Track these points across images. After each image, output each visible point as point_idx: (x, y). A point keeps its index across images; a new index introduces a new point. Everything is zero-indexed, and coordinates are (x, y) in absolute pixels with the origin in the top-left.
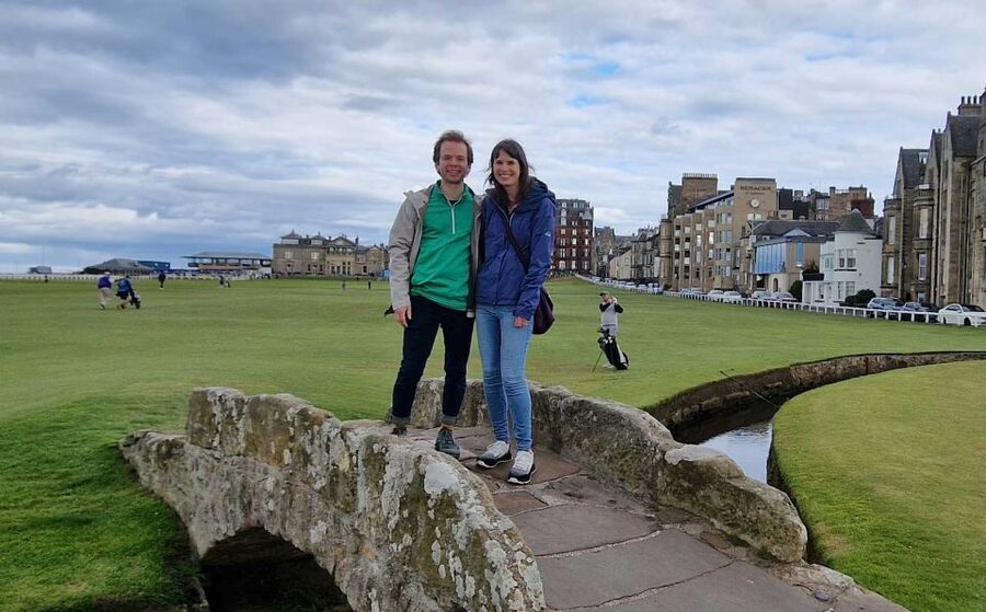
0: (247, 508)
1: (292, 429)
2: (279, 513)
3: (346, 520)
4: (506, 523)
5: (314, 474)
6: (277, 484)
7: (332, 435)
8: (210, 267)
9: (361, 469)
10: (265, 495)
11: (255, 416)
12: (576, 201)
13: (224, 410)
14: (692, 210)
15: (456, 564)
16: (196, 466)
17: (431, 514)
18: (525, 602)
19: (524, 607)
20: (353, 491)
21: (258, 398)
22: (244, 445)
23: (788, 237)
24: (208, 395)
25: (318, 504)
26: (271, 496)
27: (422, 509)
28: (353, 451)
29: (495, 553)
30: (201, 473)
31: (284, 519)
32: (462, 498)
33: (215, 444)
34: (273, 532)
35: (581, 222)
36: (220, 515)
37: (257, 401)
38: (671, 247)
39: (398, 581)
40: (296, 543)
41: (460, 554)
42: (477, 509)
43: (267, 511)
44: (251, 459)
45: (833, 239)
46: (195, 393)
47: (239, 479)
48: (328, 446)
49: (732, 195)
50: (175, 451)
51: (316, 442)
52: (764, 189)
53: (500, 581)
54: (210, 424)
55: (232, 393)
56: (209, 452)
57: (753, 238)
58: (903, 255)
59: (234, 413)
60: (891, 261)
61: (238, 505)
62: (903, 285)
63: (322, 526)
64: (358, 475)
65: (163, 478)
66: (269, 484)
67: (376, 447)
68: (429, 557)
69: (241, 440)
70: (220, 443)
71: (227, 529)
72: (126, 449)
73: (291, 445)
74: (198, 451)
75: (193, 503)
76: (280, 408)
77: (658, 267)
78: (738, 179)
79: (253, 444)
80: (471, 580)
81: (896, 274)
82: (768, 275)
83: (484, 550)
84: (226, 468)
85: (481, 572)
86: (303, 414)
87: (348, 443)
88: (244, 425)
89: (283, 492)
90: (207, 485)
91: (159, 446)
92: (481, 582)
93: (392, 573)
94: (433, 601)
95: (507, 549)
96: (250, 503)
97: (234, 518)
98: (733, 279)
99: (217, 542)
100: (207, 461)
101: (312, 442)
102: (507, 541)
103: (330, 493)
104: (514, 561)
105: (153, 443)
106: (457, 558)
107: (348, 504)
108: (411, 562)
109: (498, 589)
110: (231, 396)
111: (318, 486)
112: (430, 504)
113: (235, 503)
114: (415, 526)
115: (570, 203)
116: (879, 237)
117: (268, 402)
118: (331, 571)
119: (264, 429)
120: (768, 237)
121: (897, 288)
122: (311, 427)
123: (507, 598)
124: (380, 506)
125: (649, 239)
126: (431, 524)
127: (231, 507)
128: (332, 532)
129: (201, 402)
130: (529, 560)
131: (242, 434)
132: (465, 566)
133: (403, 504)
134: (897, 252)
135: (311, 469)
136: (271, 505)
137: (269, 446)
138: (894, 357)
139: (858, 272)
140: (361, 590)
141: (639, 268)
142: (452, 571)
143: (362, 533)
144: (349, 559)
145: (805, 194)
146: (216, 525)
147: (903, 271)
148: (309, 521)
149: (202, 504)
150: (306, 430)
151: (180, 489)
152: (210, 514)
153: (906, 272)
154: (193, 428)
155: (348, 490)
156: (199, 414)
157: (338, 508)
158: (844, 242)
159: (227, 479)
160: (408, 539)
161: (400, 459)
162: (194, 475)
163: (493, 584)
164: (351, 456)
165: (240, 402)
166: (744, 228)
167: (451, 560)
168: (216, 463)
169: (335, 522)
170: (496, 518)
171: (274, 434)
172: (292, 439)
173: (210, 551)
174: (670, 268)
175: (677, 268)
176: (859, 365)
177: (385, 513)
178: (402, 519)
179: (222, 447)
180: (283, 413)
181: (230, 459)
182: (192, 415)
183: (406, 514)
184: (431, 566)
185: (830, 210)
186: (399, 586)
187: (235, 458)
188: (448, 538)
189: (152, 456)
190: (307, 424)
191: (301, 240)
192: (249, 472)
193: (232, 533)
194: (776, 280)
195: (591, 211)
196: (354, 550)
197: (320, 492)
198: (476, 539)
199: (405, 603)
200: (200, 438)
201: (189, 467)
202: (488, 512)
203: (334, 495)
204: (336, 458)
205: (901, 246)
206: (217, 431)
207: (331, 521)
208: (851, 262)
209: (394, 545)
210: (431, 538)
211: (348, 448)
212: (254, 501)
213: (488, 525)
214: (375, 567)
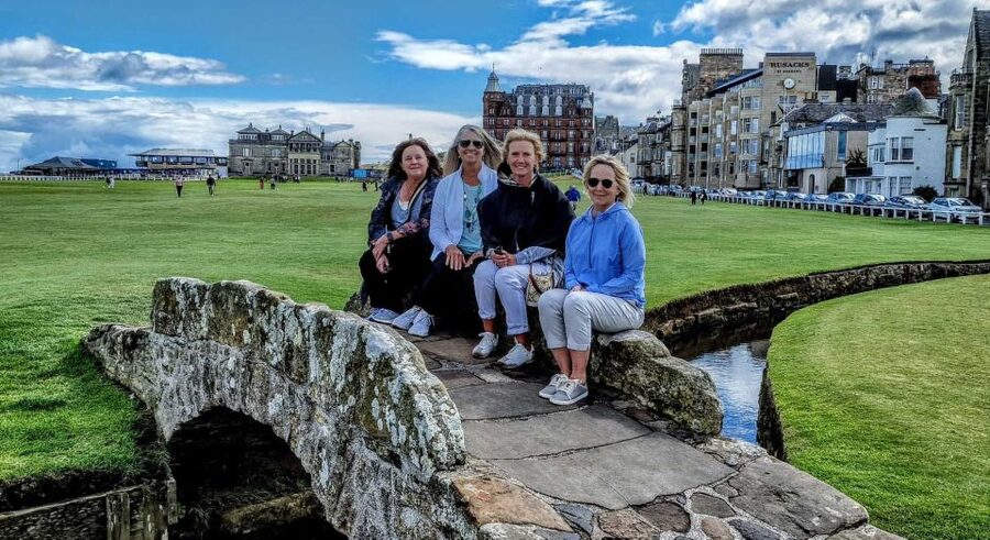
0: (210, 388)
1: (250, 311)
2: (239, 390)
3: (300, 391)
4: (433, 380)
5: (271, 351)
6: (237, 363)
7: (286, 314)
8: (160, 167)
9: (313, 343)
10: (226, 374)
11: (216, 301)
12: (574, 86)
13: (187, 298)
14: (711, 94)
15: (391, 417)
16: (160, 354)
17: (371, 376)
18: (448, 445)
19: (446, 448)
20: (305, 363)
21: (219, 284)
22: (206, 329)
23: (829, 124)
24: (172, 285)
25: (275, 378)
26: (232, 375)
27: (363, 372)
28: (305, 327)
29: (422, 403)
30: (166, 360)
31: (244, 395)
32: (397, 360)
33: (179, 331)
34: (235, 408)
35: (579, 111)
36: (184, 396)
37: (217, 287)
38: (684, 138)
39: (344, 438)
40: (256, 416)
41: (395, 407)
42: (411, 370)
43: (227, 389)
44: (213, 342)
45: (884, 126)
46: (158, 282)
47: (202, 361)
48: (283, 324)
49: (761, 74)
50: (140, 341)
51: (273, 321)
52: (800, 65)
53: (426, 426)
54: (174, 312)
55: (194, 281)
56: (173, 339)
57: (785, 127)
58: (974, 143)
59: (197, 300)
60: (958, 151)
61: (202, 386)
62: (972, 180)
63: (279, 398)
64: (310, 348)
65: (129, 369)
66: (230, 364)
67: (325, 321)
68: (370, 413)
69: (203, 325)
70: (184, 329)
71: (192, 411)
72: (91, 343)
73: (250, 326)
74: (161, 340)
75: (158, 389)
76: (241, 291)
77: (670, 163)
78: (768, 55)
79: (214, 326)
80: (403, 428)
81: (964, 167)
82: (802, 170)
83: (413, 402)
84: (189, 353)
85: (410, 421)
86: (261, 296)
87: (302, 320)
88: (207, 311)
89: (243, 370)
90: (172, 370)
91: (125, 338)
92: (411, 429)
93: (339, 432)
94: (373, 453)
95: (434, 402)
96: (213, 383)
97: (198, 399)
98: (760, 176)
99: (182, 425)
100: (172, 348)
101: (269, 321)
102: (434, 395)
103: (285, 368)
104: (439, 411)
105: (118, 336)
106: (392, 411)
107: (301, 376)
108: (355, 420)
109: (424, 434)
110: (194, 284)
111: (274, 362)
112: (371, 367)
113: (199, 385)
114: (358, 388)
115: (566, 88)
116: (943, 122)
117: (228, 287)
118: (286, 440)
119: (225, 313)
120: (803, 125)
121: (964, 184)
122: (268, 307)
123: (431, 441)
124: (329, 373)
125: (661, 130)
126: (371, 384)
127: (195, 389)
128: (288, 403)
129: (164, 292)
130: (452, 411)
131: (205, 319)
132: (398, 416)
133: (348, 370)
134: (965, 140)
135: (268, 347)
136: (233, 383)
137: (230, 328)
138: (943, 266)
139: (915, 166)
140: (313, 452)
141: (646, 164)
142: (388, 423)
143: (313, 400)
144: (303, 426)
145: (854, 71)
146: (181, 407)
147: (973, 162)
148: (266, 395)
149: (167, 391)
150: (263, 310)
151: (146, 378)
152: (176, 399)
153: (977, 164)
154: (157, 316)
155: (301, 363)
156: (163, 304)
157: (292, 380)
158: (899, 127)
159: (191, 363)
160: (352, 400)
161: (346, 331)
162: (159, 363)
163: (420, 429)
164: (303, 331)
165: (202, 289)
166: (774, 114)
167: (387, 413)
168: (180, 349)
169: (290, 393)
170: (425, 377)
171: (235, 316)
172: (251, 320)
173: (175, 434)
174: (683, 165)
175: (692, 165)
176: (896, 274)
177: (333, 379)
178: (348, 383)
179: (186, 333)
180: (242, 297)
181: (194, 344)
182: (156, 304)
183: (350, 378)
184: (371, 421)
185: (885, 89)
186: (345, 442)
187: (199, 343)
188: (385, 394)
189: (118, 348)
190: (264, 305)
191: (260, 135)
192: (212, 354)
193: (196, 414)
194: (812, 177)
195: (591, 98)
196: (307, 416)
197: (276, 367)
198: (407, 394)
199: (350, 457)
200: (164, 327)
201: (154, 356)
202: (419, 371)
203: (289, 368)
204: (290, 333)
205: (971, 133)
206: (181, 318)
207: (286, 393)
208: (907, 153)
209: (341, 407)
210: (371, 395)
211: (301, 324)
212: (217, 381)
213: (418, 382)
214: (325, 429)
